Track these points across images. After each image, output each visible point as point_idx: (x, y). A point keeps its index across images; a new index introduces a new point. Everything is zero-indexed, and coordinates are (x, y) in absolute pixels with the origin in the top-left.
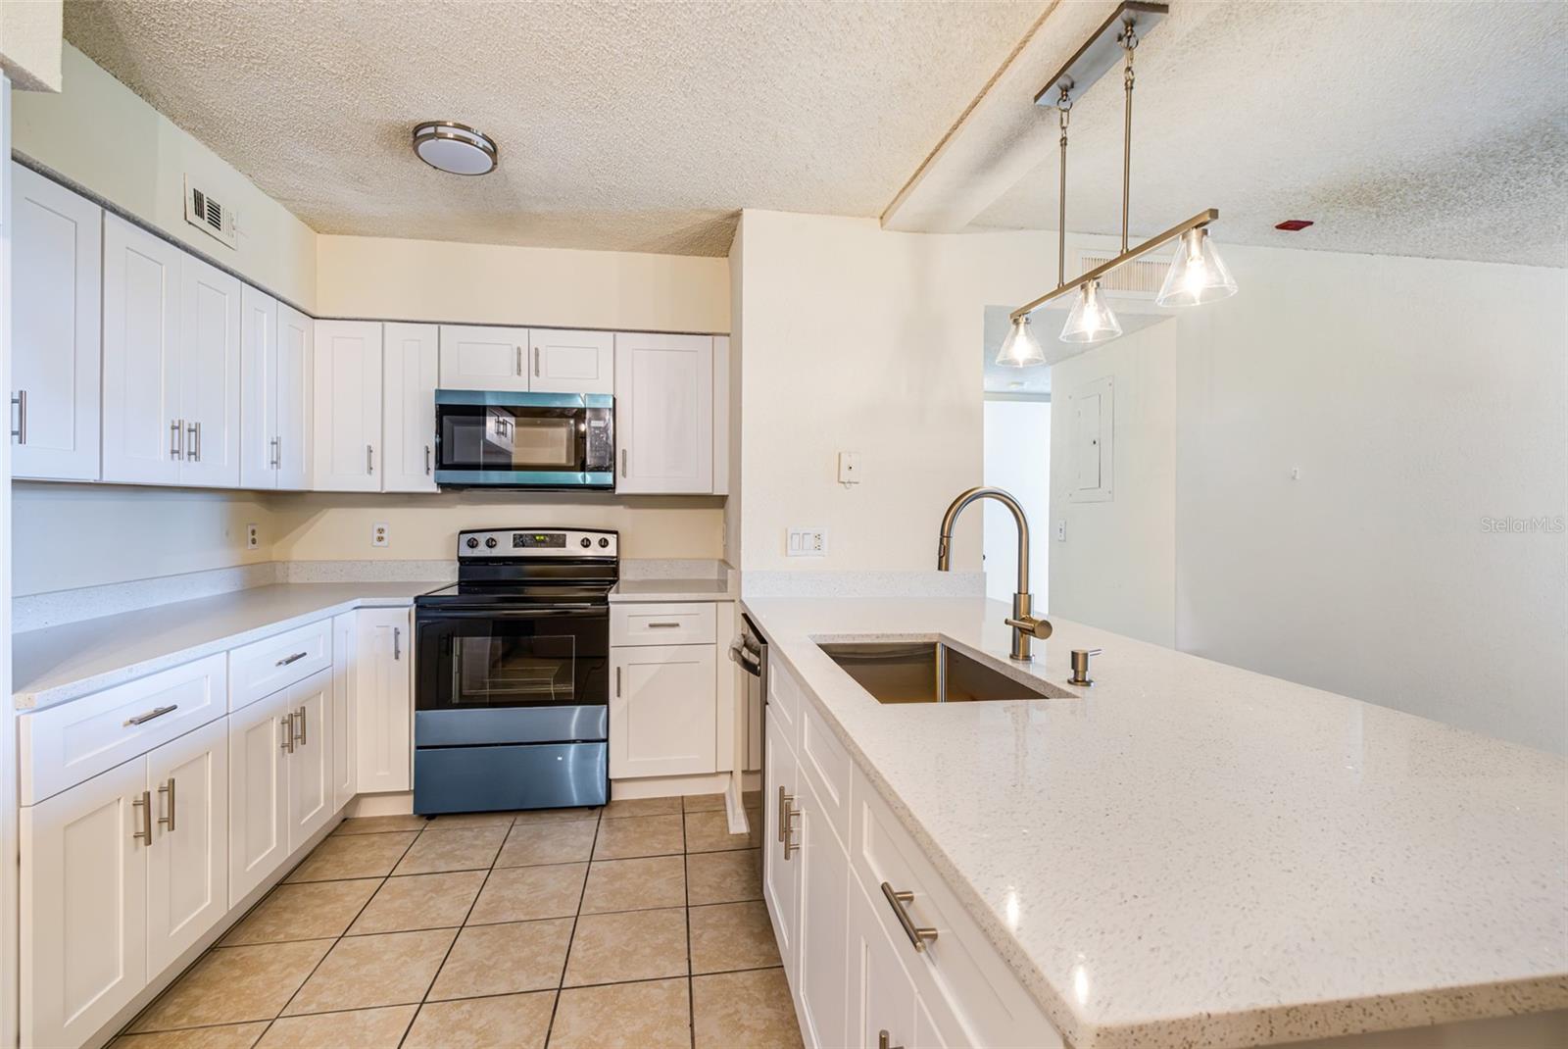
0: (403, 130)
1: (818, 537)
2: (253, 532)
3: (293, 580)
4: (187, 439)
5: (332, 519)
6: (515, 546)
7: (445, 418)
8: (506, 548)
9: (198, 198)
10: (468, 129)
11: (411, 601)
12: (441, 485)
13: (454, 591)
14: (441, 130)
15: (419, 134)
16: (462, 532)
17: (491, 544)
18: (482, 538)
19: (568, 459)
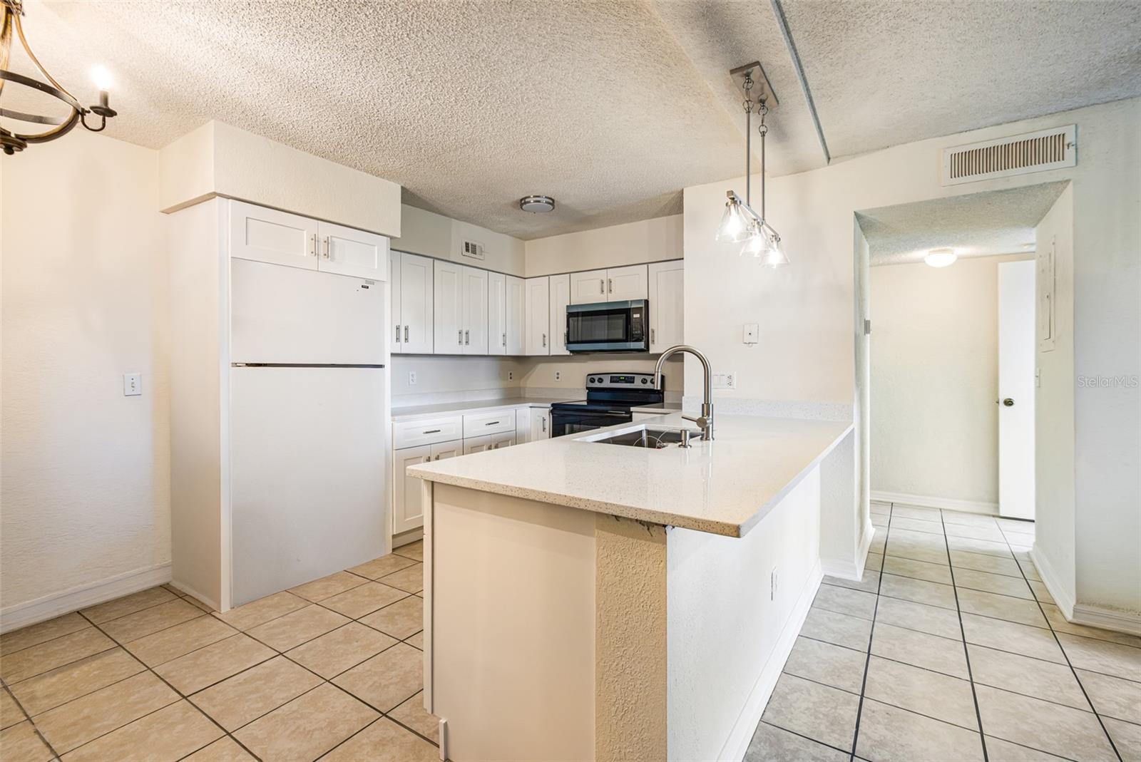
0: (517, 202)
1: (730, 377)
2: (511, 374)
3: (527, 396)
4: (464, 337)
5: (542, 367)
6: (611, 382)
7: (570, 319)
8: (607, 384)
9: (467, 244)
10: (538, 197)
11: (549, 405)
12: (571, 351)
13: (585, 403)
14: (527, 200)
15: (522, 202)
16: (589, 375)
17: (601, 380)
18: (596, 378)
19: (623, 336)
